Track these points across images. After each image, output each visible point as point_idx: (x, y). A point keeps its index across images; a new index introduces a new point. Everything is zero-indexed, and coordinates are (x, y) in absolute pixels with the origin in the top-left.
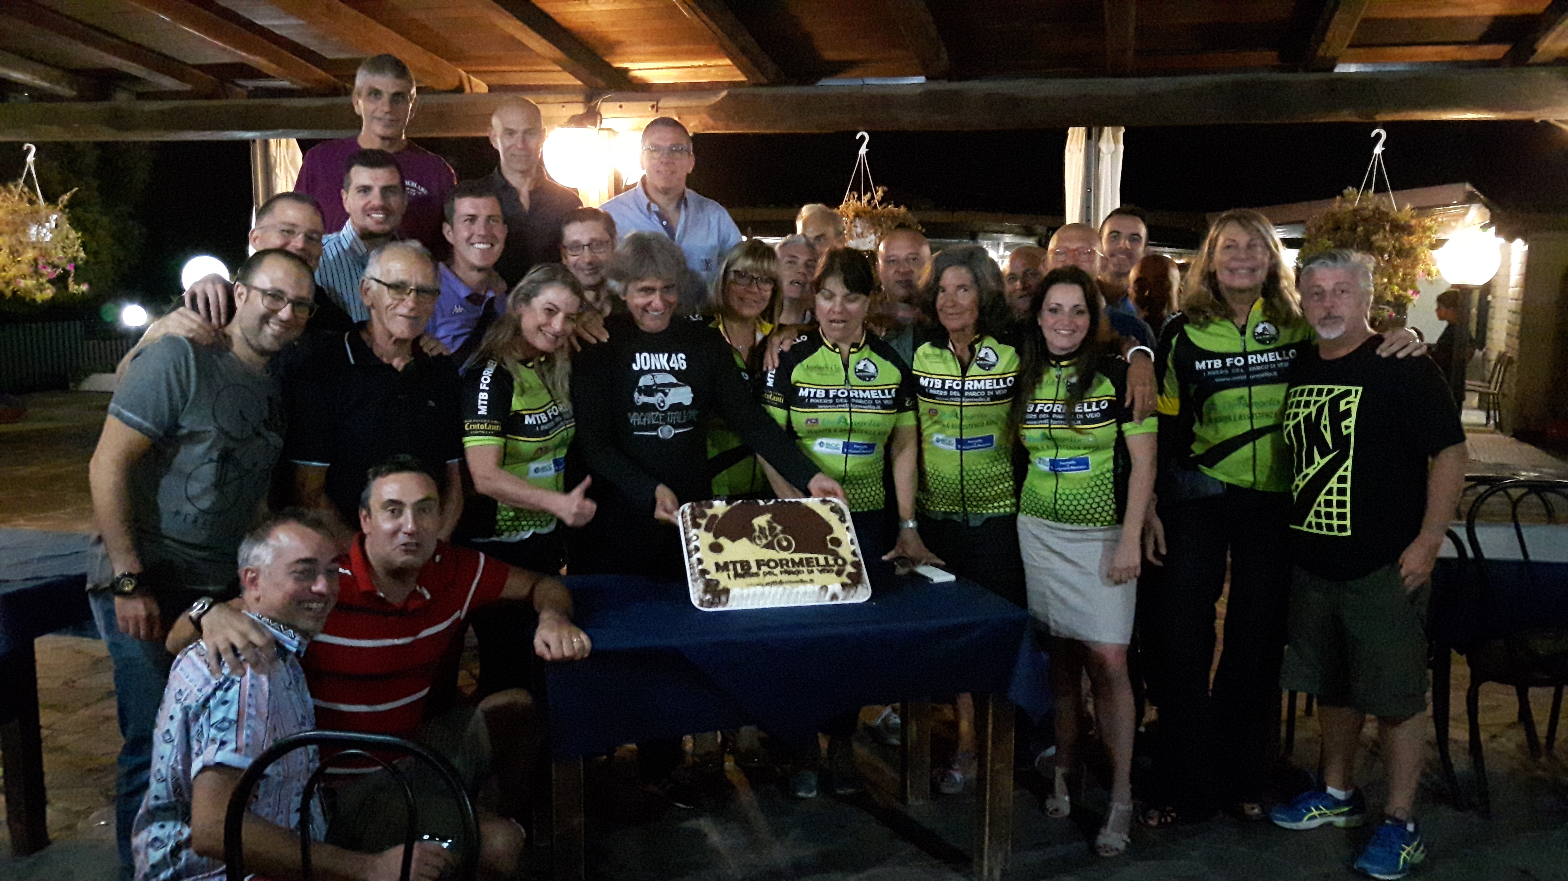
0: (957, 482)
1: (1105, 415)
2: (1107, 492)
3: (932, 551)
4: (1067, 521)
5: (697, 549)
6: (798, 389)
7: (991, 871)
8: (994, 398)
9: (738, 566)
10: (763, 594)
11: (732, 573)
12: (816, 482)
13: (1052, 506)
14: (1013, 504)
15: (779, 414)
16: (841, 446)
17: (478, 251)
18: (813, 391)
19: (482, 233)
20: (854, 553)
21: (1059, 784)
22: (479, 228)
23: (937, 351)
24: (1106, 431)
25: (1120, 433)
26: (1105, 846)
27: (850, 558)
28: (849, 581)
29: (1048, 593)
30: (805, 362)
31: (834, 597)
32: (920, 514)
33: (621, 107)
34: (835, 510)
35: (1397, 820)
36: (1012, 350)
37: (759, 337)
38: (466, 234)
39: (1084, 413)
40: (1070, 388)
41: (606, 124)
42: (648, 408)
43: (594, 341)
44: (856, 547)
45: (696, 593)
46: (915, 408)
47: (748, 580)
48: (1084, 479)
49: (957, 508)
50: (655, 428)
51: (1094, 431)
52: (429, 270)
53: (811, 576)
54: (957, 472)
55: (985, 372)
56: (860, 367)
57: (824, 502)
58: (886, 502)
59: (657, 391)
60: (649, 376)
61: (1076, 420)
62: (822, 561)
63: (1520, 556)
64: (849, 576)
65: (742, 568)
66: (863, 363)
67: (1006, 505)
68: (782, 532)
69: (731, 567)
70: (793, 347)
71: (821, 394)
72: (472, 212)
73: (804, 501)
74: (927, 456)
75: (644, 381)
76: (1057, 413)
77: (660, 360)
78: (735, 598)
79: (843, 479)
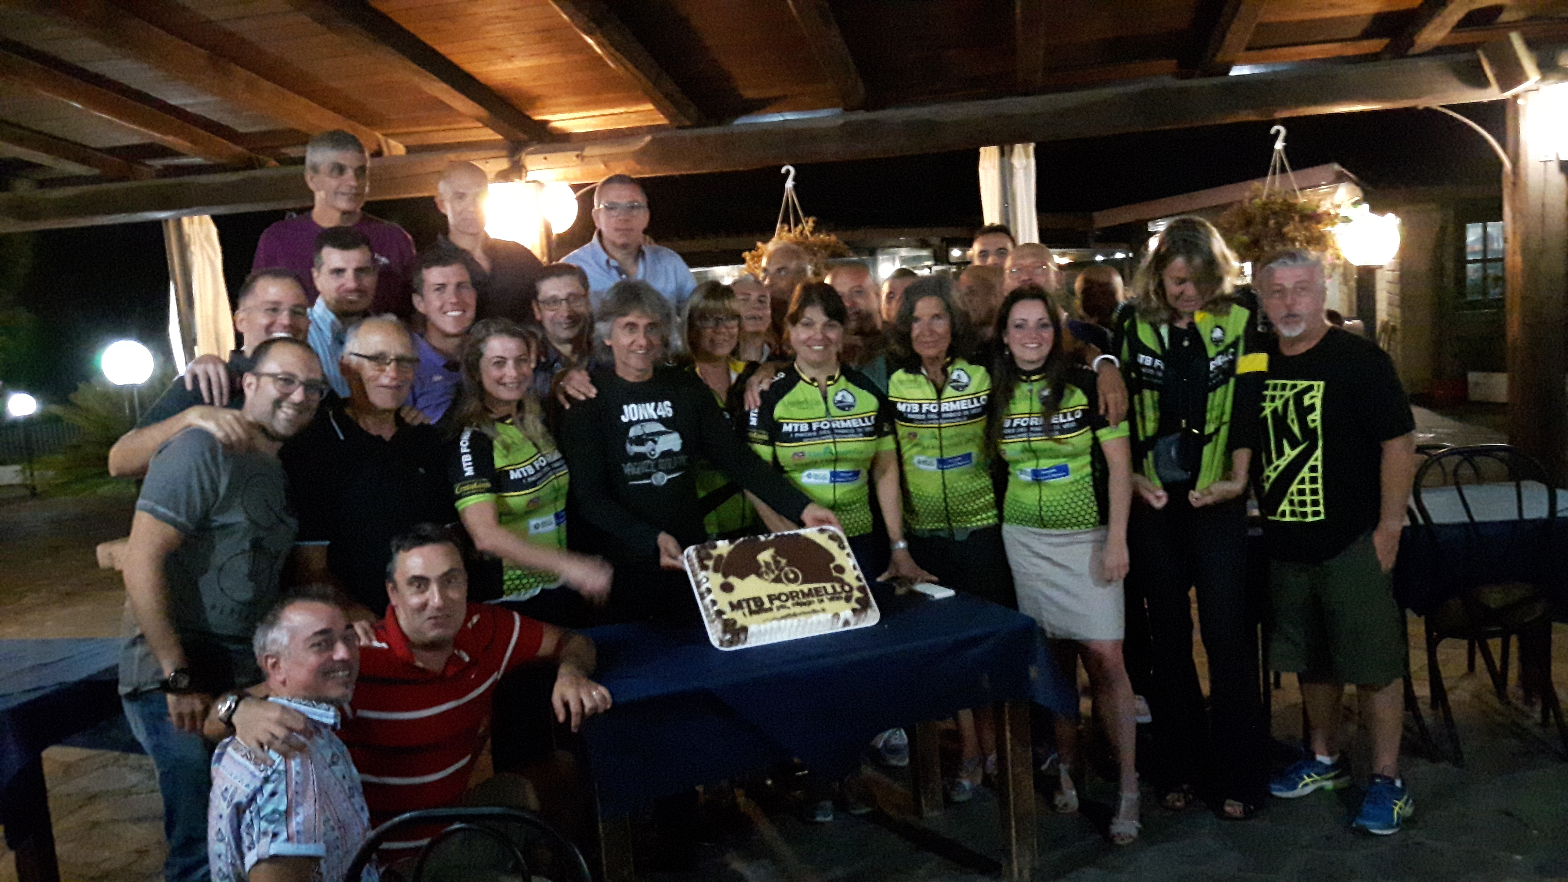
0: (941, 500)
1: (1080, 424)
2: (1088, 495)
3: (922, 568)
4: (1053, 526)
5: (709, 591)
6: (781, 425)
7: (1020, 872)
8: (971, 417)
9: (752, 603)
10: (779, 628)
11: (746, 611)
12: (808, 513)
13: (1037, 513)
14: (995, 516)
15: (764, 451)
16: (828, 476)
17: (451, 319)
18: (796, 426)
19: (454, 300)
20: (858, 578)
21: (1065, 780)
22: (449, 295)
23: (911, 377)
24: (1082, 439)
25: (1095, 439)
26: (1119, 834)
27: (855, 584)
28: (857, 606)
29: (1040, 597)
30: (787, 398)
31: (846, 623)
32: (908, 535)
33: (545, 158)
34: (833, 537)
35: (1386, 778)
36: (982, 369)
37: (734, 377)
38: (437, 304)
39: (1061, 424)
40: (1044, 401)
41: (531, 176)
42: (640, 457)
43: (582, 398)
44: (858, 572)
45: (714, 634)
46: (894, 432)
47: (764, 616)
48: (1066, 485)
49: (942, 525)
50: (648, 476)
51: (1073, 440)
52: (406, 340)
53: (823, 605)
54: (941, 491)
55: (959, 393)
56: (839, 398)
57: (822, 531)
58: (874, 525)
59: (647, 440)
60: (639, 427)
61: (1052, 430)
62: (830, 590)
63: (1466, 519)
64: (858, 601)
65: (756, 605)
66: (840, 394)
67: (989, 517)
68: (789, 564)
69: (745, 605)
70: (772, 385)
71: (805, 428)
72: (441, 280)
73: (802, 532)
74: (910, 478)
75: (633, 432)
76: (1034, 426)
77: (647, 410)
78: (753, 634)
79: (834, 507)
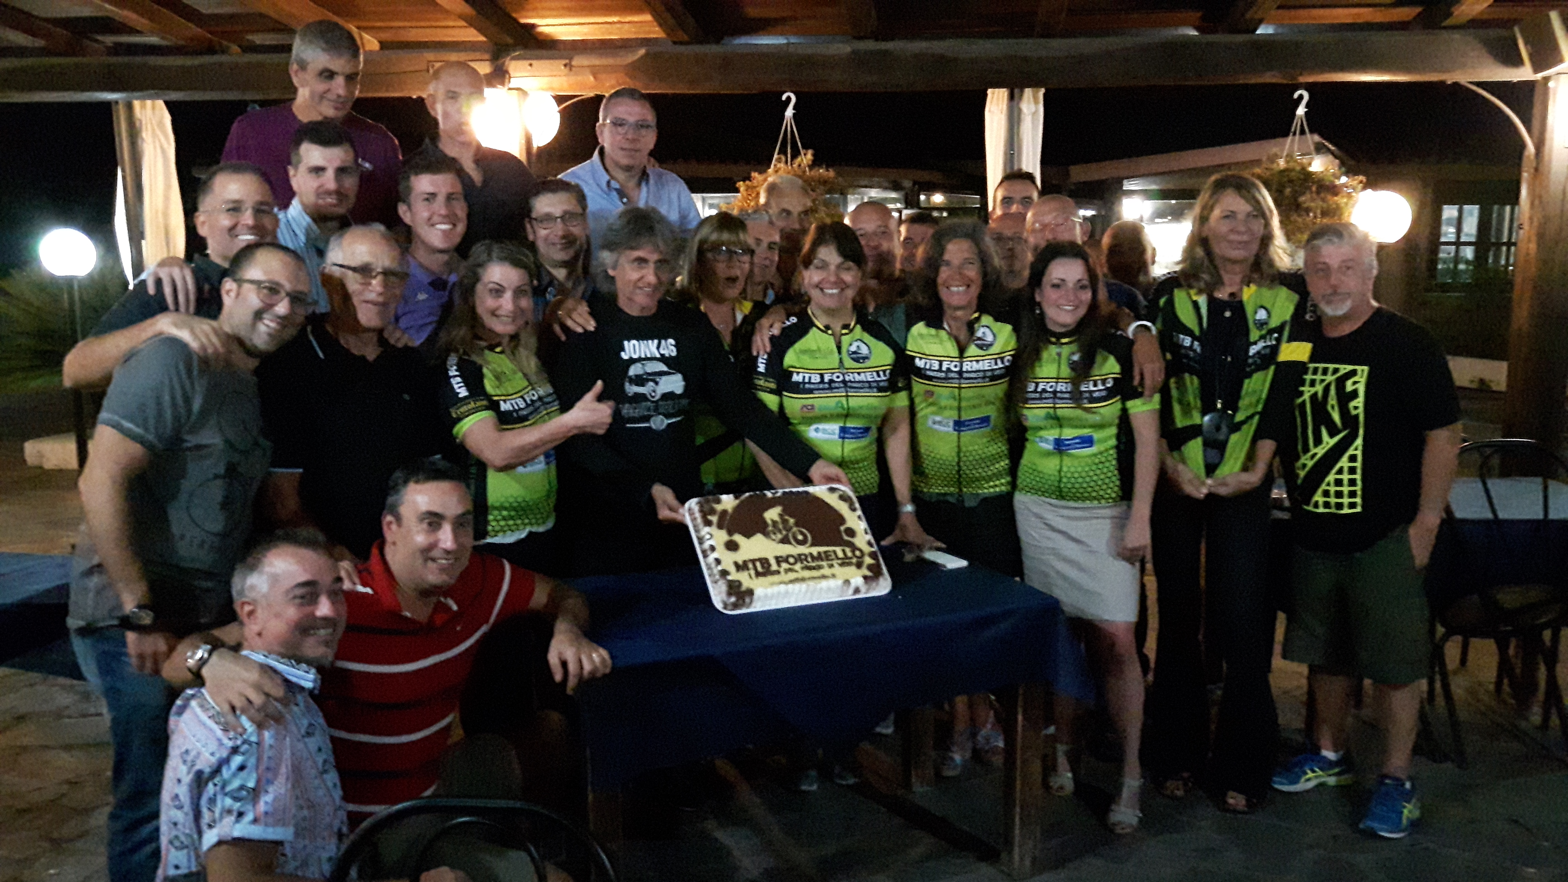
0: (954, 464)
1: (1110, 393)
2: (1112, 468)
4: (1071, 499)
5: (713, 548)
6: (791, 373)
8: (993, 378)
9: (758, 564)
10: (787, 592)
11: (752, 572)
12: (817, 470)
13: (1056, 484)
14: (1008, 483)
15: (771, 400)
16: (837, 431)
17: (439, 233)
18: (807, 376)
19: (444, 212)
20: (870, 544)
21: (1062, 761)
22: (439, 206)
23: (933, 331)
24: (1110, 410)
25: (1124, 410)
26: (1119, 823)
27: (867, 549)
28: (868, 573)
30: (798, 346)
31: (857, 591)
32: (916, 498)
33: (531, 65)
34: (844, 498)
35: (1397, 779)
36: (1008, 328)
37: (739, 318)
38: (426, 214)
39: (1091, 392)
40: (1073, 366)
41: (514, 83)
42: (640, 398)
43: (580, 330)
44: (869, 537)
45: (718, 596)
46: (909, 388)
47: (770, 579)
48: (1090, 456)
49: (952, 489)
50: (647, 419)
51: (1102, 410)
52: (396, 252)
53: (833, 571)
54: (954, 454)
55: (982, 353)
56: (853, 348)
57: (832, 490)
58: (881, 485)
59: (648, 380)
60: (639, 365)
61: (1081, 398)
62: (840, 554)
63: (1490, 516)
64: (870, 567)
65: (763, 567)
66: (855, 344)
67: (1002, 484)
68: (797, 524)
69: (750, 566)
70: (784, 330)
71: (816, 379)
72: (431, 189)
73: (811, 489)
74: (922, 438)
75: (633, 371)
76: (1061, 392)
78: (759, 598)
79: (842, 463)
